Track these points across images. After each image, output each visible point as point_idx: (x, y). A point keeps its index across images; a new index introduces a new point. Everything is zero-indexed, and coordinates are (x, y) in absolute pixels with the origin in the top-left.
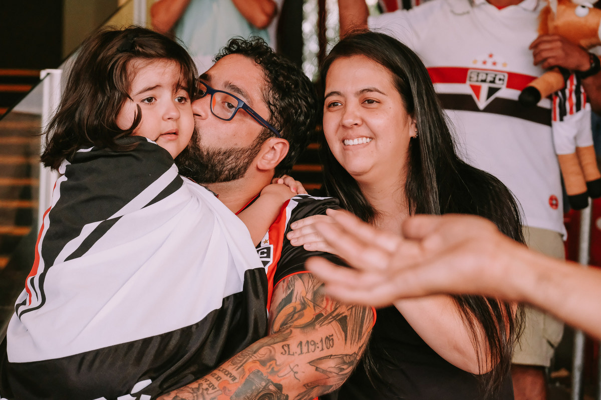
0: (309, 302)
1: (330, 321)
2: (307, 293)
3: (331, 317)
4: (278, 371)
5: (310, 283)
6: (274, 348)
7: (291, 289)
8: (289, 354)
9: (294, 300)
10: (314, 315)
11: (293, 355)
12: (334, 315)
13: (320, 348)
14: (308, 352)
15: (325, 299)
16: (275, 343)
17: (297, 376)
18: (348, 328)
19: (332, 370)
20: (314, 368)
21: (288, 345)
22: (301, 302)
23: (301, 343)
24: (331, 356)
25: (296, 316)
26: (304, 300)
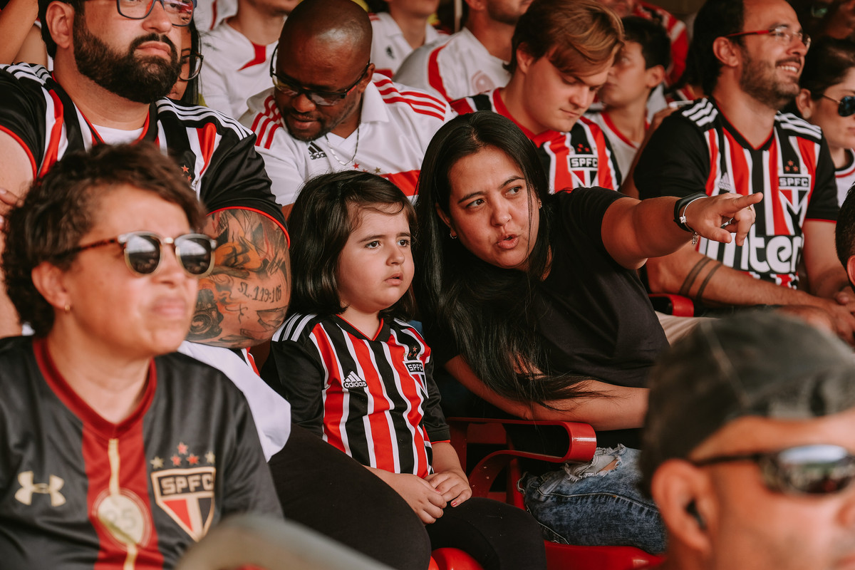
0: (250, 244)
1: (275, 268)
2: (245, 233)
3: (275, 264)
4: (229, 304)
5: (247, 223)
6: (232, 280)
7: (225, 228)
8: (245, 294)
9: (231, 239)
10: (260, 260)
11: (248, 296)
12: (277, 261)
13: (272, 300)
14: (261, 300)
16: (235, 277)
19: (271, 323)
20: (258, 318)
21: (247, 285)
22: (240, 242)
23: (258, 288)
24: (277, 309)
25: (240, 258)
26: (243, 241)
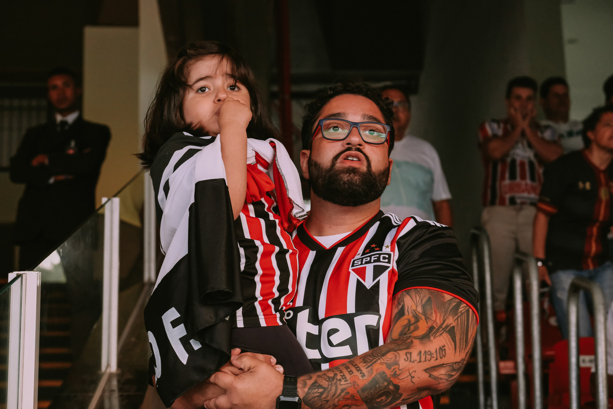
0: (420, 315)
1: (441, 332)
2: (417, 307)
3: (441, 329)
4: (399, 375)
5: (418, 298)
6: (398, 354)
7: (402, 304)
8: (410, 361)
9: (406, 313)
10: (427, 327)
11: (413, 362)
12: (443, 327)
13: (435, 358)
14: (425, 361)
15: (433, 312)
16: (400, 350)
17: (413, 380)
18: (457, 338)
19: (442, 377)
20: (428, 375)
21: (411, 353)
22: (414, 315)
23: (420, 352)
24: (443, 364)
25: (412, 328)
26: (416, 313)
